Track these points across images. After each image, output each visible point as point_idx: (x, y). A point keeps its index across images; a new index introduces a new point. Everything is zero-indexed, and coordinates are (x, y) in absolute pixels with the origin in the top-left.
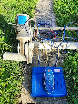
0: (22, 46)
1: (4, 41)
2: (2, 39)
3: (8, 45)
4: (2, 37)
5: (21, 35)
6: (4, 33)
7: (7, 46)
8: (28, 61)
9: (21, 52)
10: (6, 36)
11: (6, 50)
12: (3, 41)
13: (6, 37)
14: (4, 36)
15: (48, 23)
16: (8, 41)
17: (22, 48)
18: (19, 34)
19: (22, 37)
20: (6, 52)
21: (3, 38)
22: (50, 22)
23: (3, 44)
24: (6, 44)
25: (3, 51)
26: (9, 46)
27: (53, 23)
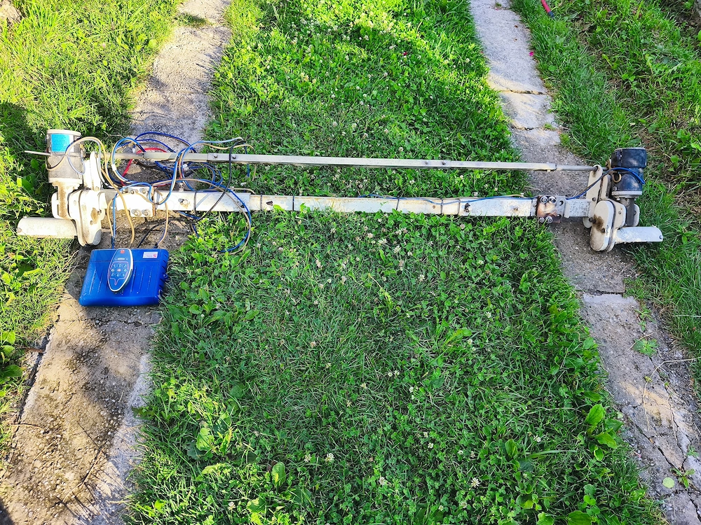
0: (62, 199)
1: (23, 190)
2: (16, 184)
3: (36, 202)
4: (15, 179)
5: (59, 174)
6: (22, 168)
7: (33, 202)
8: (83, 236)
9: (60, 212)
10: (28, 173)
11: (26, 213)
12: (19, 190)
13: (27, 179)
14: (21, 174)
15: (176, 133)
16: (33, 189)
17: (62, 204)
18: (53, 173)
19: (60, 180)
20: (25, 217)
21: (19, 180)
22: (186, 128)
23: (20, 198)
24: (27, 198)
25: (17, 214)
26: (38, 203)
27: (194, 131)
